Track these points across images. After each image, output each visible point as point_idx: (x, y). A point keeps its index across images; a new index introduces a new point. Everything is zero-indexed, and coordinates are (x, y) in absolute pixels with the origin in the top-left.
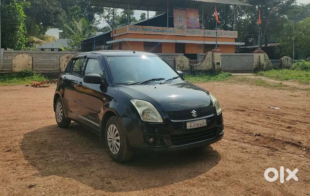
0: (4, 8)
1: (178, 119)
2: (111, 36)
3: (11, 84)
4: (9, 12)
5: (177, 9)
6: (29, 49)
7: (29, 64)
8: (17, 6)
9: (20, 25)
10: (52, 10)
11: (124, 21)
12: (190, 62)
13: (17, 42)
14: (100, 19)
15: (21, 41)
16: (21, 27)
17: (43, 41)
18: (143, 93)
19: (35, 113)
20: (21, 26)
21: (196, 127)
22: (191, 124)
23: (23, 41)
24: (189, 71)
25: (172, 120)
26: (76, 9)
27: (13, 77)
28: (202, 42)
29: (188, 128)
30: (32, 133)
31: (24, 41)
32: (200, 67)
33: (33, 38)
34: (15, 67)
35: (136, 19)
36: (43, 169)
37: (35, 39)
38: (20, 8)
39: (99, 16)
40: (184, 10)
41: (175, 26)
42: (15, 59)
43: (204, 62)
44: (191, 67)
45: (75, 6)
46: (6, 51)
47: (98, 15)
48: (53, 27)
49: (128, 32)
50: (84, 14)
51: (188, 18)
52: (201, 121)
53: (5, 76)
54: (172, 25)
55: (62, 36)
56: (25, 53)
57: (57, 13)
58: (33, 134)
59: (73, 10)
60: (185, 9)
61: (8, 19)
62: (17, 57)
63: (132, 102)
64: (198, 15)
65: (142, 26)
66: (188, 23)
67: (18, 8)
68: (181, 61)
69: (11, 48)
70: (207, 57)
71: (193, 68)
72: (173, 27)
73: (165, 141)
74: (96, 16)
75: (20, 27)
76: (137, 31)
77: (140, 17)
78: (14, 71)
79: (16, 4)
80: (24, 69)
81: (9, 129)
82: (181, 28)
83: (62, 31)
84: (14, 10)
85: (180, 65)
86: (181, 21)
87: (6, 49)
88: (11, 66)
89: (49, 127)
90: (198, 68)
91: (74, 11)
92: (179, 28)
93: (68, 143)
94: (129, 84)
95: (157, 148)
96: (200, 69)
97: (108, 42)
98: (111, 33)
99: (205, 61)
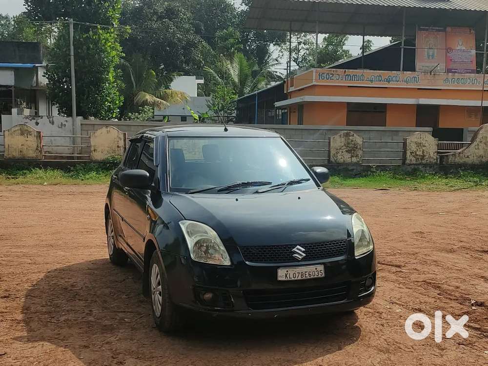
0: (80, 40)
1: (261, 261)
2: (285, 92)
3: (86, 181)
4: (88, 48)
5: (424, 30)
6: (138, 118)
7: (118, 147)
8: (101, 36)
9: (109, 72)
10: (179, 40)
11: (325, 58)
12: (439, 147)
13: (105, 104)
14: (281, 54)
15: (113, 102)
16: (111, 77)
17: (165, 102)
18: (207, 209)
19: (91, 236)
20: (110, 75)
21: (300, 278)
22: (287, 271)
23: (115, 102)
24: (435, 167)
25: (247, 262)
26: (231, 35)
27: (91, 170)
28: (478, 103)
29: (279, 279)
30: (61, 270)
31: (117, 102)
32: (461, 158)
33: (145, 96)
34: (94, 150)
35: (350, 53)
36: (35, 330)
37: (149, 97)
38: (107, 40)
39: (279, 48)
40: (439, 31)
41: (417, 69)
42: (96, 137)
43: (473, 146)
44: (442, 158)
45: (231, 29)
46: (86, 122)
47: (275, 47)
48: (182, 73)
49: (314, 83)
50: (249, 45)
51: (448, 50)
52: (312, 268)
53: (78, 167)
54: (410, 66)
55: (204, 90)
56: (113, 125)
57: (191, 45)
58: (62, 273)
59: (224, 39)
60: (445, 30)
61: (87, 62)
62: (99, 132)
63: (181, 225)
64: (473, 43)
65: (344, 70)
66: (449, 60)
67: (104, 41)
68: (419, 145)
69: (95, 116)
70: (480, 136)
71: (445, 160)
72: (413, 69)
73: (233, 300)
74: (272, 47)
75: (108, 75)
76: (333, 79)
77: (361, 49)
78: (94, 159)
79: (101, 31)
80: (110, 155)
81: (30, 261)
82: (432, 72)
83: (202, 81)
84: (96, 43)
85: (416, 152)
86: (433, 56)
87: (85, 118)
88: (88, 149)
89: (94, 263)
90: (458, 160)
91: (226, 39)
92: (425, 72)
93: (107, 291)
94: (192, 191)
95: (217, 310)
96: (462, 161)
97: (277, 104)
98: (285, 85)
99: (475, 143)
